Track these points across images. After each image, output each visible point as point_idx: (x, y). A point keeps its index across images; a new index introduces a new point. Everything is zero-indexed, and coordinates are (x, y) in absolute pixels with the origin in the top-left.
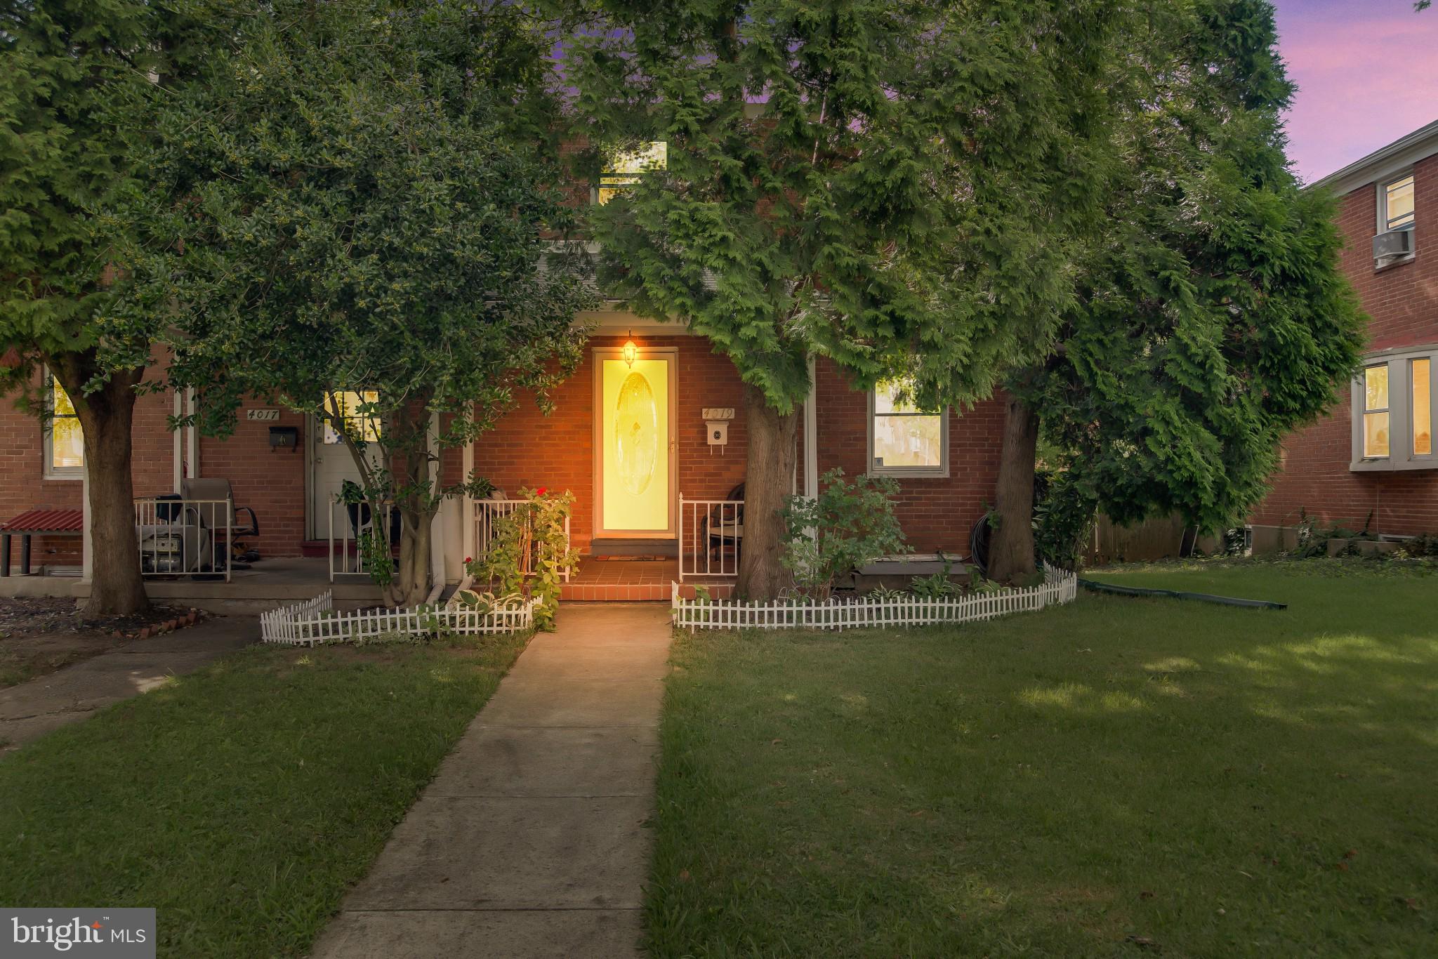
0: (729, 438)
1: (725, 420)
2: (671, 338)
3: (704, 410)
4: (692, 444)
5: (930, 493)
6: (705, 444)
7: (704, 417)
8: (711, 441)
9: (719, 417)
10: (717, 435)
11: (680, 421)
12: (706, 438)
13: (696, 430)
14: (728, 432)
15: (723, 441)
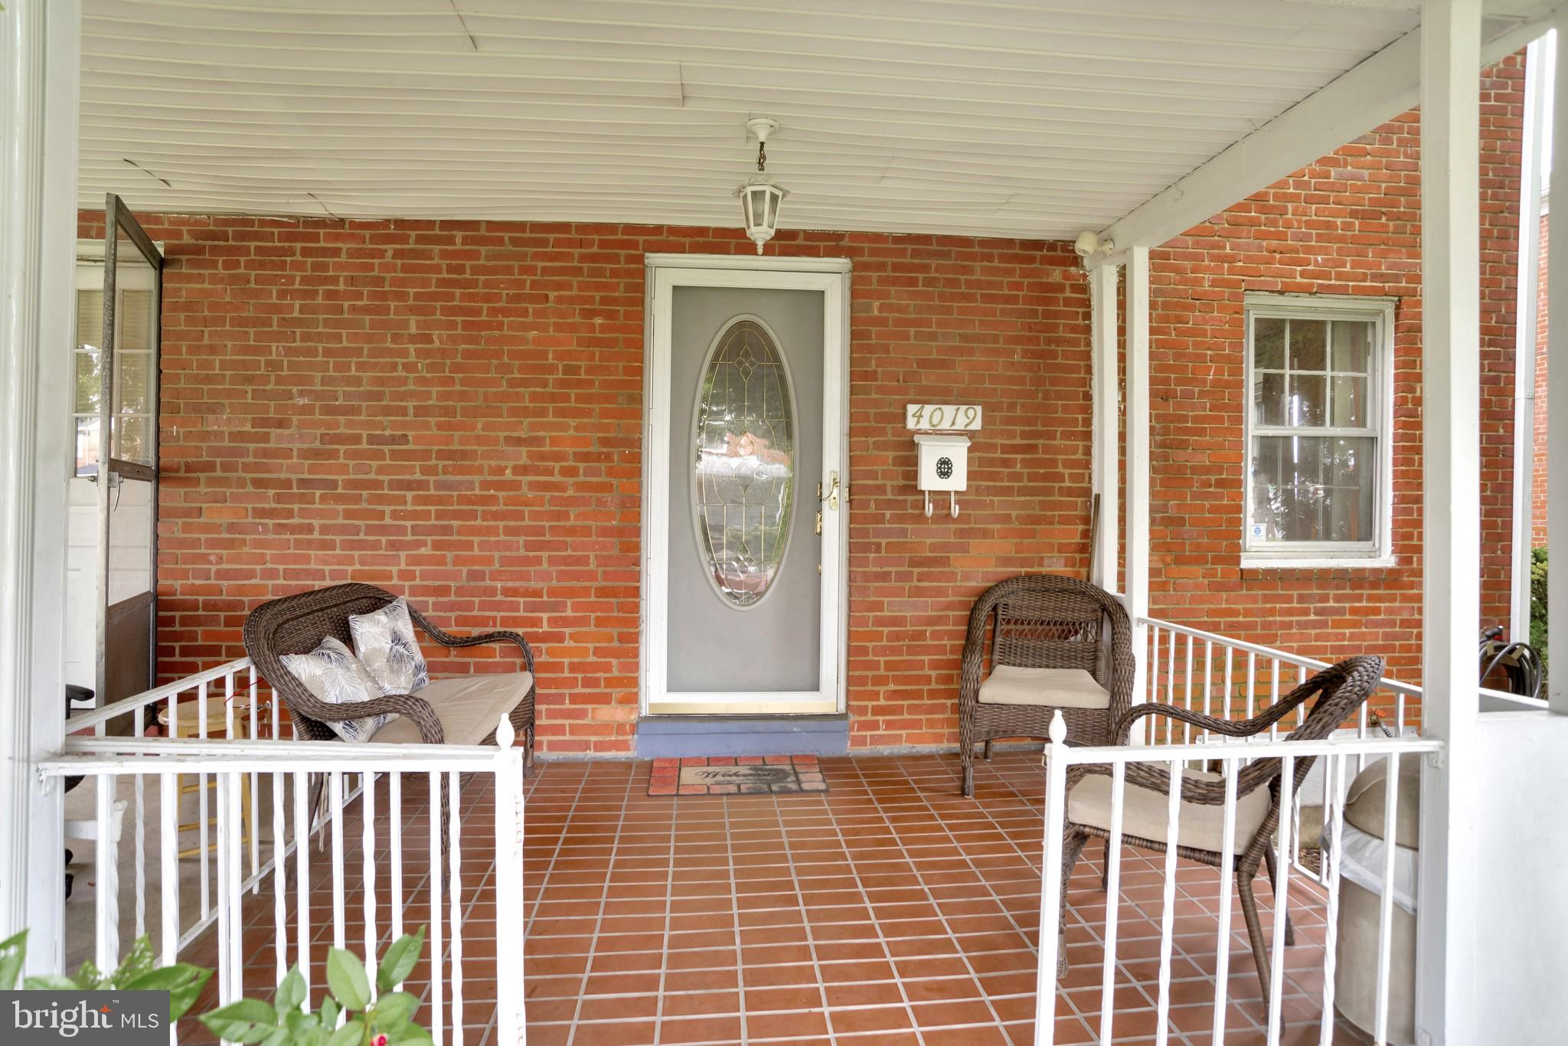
0: (971, 476)
1: (961, 433)
2: (837, 236)
3: (912, 409)
4: (881, 489)
5: (1359, 598)
6: (914, 489)
7: (911, 424)
8: (929, 480)
9: (945, 425)
10: (944, 468)
11: (852, 432)
12: (913, 476)
13: (891, 454)
14: (970, 461)
15: (958, 481)
